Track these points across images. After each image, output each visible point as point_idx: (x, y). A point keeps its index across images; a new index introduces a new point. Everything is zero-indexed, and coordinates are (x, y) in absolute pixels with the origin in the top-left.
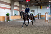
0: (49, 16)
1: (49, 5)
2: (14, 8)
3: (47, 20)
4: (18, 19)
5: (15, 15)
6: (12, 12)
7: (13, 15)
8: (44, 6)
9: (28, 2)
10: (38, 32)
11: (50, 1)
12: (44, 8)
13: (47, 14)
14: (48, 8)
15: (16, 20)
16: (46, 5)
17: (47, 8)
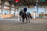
0: (36, 15)
1: (37, 5)
2: (4, 8)
3: (35, 18)
4: (8, 17)
5: (6, 14)
6: (2, 11)
7: (4, 14)
8: (32, 6)
9: (17, 2)
10: (26, 29)
11: (37, 2)
12: (32, 7)
13: (34, 13)
14: (36, 8)
15: (6, 18)
16: (34, 5)
17: (34, 7)
